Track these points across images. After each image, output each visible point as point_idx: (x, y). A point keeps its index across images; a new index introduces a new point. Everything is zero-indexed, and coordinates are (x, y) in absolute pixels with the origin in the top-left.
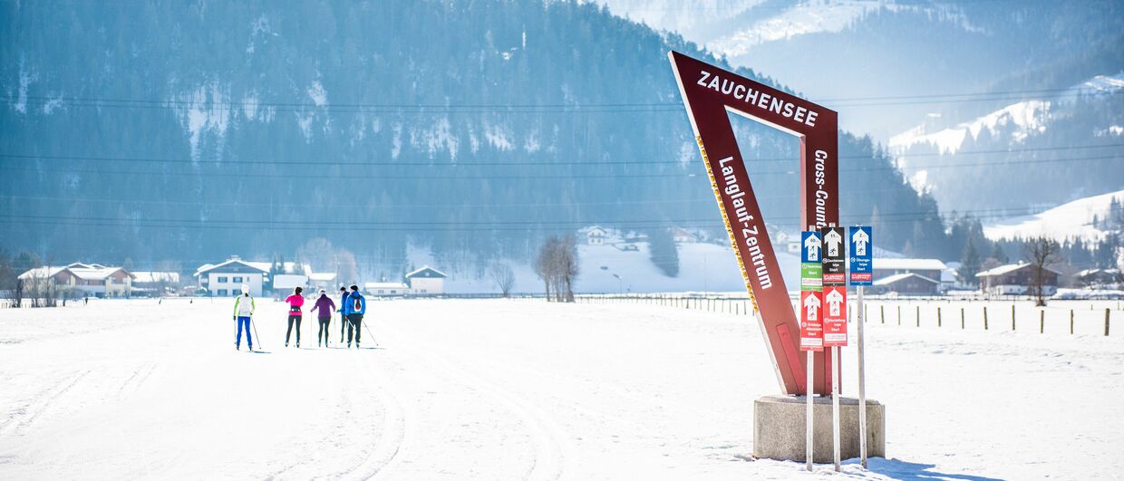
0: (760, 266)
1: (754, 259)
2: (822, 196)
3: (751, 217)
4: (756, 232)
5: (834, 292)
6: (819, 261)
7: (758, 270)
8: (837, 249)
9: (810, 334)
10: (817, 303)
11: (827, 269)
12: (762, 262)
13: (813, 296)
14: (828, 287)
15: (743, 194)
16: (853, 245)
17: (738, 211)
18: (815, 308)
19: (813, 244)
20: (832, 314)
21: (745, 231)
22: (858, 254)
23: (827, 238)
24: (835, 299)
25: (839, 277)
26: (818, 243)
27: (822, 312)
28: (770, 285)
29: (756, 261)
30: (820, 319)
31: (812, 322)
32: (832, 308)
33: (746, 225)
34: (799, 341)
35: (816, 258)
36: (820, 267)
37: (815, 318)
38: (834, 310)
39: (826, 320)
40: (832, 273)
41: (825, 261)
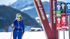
0: (43, 15)
1: (41, 14)
2: (54, 2)
3: (41, 6)
4: (42, 9)
5: (64, 17)
6: (60, 10)
7: (42, 16)
8: (64, 8)
9: (59, 26)
10: (60, 20)
11: (62, 12)
12: (43, 14)
13: (59, 18)
14: (62, 16)
15: (39, 1)
16: (67, 7)
17: (38, 4)
18: (60, 21)
19: (59, 7)
20: (63, 22)
21: (40, 8)
22: (68, 9)
23: (62, 5)
24: (64, 19)
25: (65, 14)
26: (60, 7)
27: (61, 21)
28: (45, 19)
29: (42, 14)
30: (61, 23)
31: (59, 24)
32: (63, 21)
33: (40, 7)
34: (56, 28)
35: (59, 10)
36: (61, 12)
37: (60, 23)
38: (64, 21)
39: (62, 23)
40: (63, 13)
41: (62, 10)
